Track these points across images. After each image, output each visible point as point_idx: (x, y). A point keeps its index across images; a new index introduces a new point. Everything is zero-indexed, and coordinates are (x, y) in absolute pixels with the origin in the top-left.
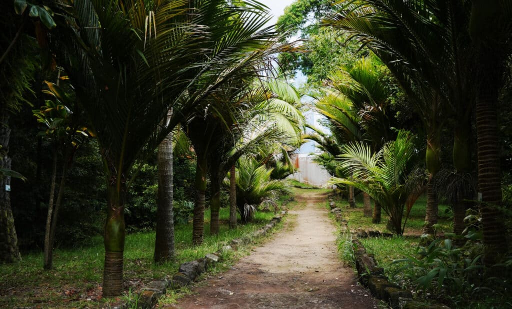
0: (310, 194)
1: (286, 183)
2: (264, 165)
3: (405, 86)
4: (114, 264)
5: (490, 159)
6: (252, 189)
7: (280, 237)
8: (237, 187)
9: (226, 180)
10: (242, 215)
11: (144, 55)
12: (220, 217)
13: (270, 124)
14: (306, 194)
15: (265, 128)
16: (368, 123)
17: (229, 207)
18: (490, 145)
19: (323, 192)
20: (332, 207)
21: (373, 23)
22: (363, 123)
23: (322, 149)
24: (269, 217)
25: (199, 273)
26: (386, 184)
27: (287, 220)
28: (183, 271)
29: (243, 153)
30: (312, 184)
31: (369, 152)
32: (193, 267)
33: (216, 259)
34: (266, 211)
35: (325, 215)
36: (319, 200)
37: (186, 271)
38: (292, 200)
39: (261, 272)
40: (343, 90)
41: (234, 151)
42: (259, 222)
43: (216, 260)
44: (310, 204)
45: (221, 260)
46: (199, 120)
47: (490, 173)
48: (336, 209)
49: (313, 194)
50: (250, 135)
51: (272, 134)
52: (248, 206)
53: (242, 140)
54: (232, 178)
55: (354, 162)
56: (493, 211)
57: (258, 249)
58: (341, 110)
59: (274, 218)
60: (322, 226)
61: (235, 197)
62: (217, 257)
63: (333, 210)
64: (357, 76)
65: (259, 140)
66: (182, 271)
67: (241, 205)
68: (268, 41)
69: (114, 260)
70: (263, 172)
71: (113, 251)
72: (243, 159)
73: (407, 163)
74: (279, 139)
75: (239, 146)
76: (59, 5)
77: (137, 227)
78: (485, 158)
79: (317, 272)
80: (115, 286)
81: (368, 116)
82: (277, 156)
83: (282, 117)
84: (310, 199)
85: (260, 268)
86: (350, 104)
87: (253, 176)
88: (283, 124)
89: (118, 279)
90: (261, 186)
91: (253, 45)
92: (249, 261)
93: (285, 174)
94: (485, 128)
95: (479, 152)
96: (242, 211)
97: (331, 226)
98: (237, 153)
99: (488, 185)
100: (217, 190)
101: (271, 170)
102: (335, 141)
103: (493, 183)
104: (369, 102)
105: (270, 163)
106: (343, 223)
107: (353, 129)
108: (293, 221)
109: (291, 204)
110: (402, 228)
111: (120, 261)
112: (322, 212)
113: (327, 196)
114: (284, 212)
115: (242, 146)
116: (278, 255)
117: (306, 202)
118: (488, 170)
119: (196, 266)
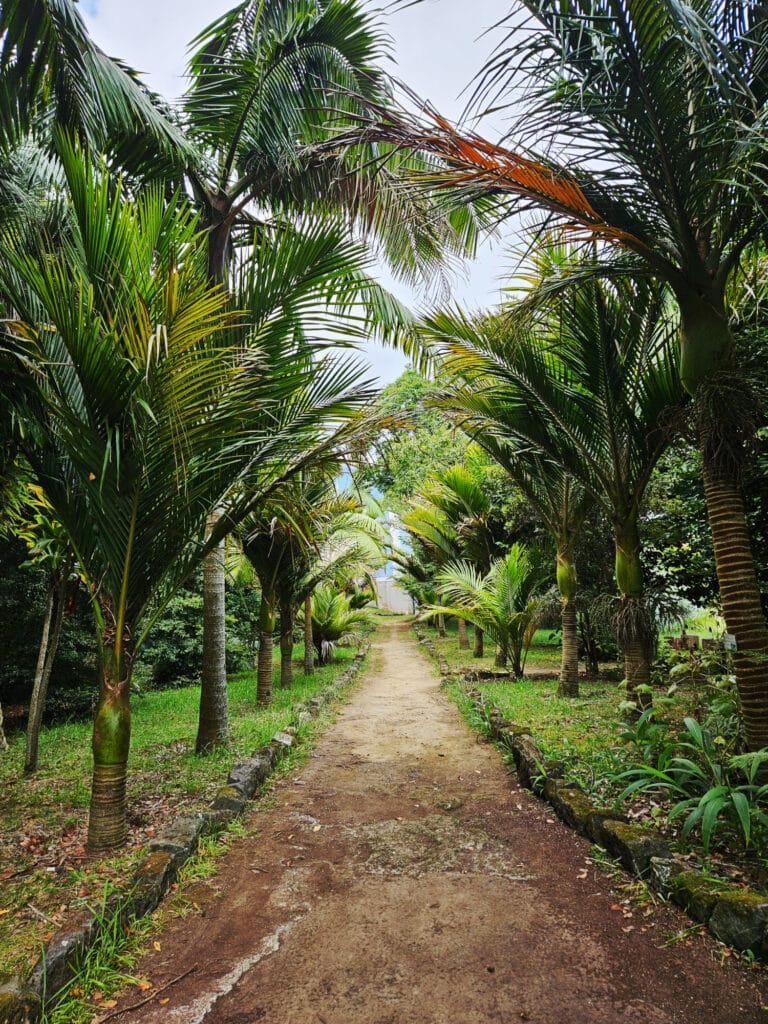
0: (391, 621)
1: (366, 611)
2: (344, 593)
3: (526, 487)
4: (109, 787)
5: (742, 578)
6: (330, 622)
7: (369, 683)
8: (313, 620)
9: (300, 614)
10: (320, 654)
11: (151, 407)
12: (293, 657)
13: (352, 543)
14: (387, 622)
15: (347, 548)
16: (467, 538)
17: (303, 643)
18: (740, 554)
19: (404, 618)
20: (421, 638)
21: (493, 401)
22: (461, 539)
23: (404, 572)
24: (351, 653)
25: (262, 781)
26: (498, 610)
27: (372, 657)
28: (235, 781)
29: (320, 579)
30: (392, 611)
31: (474, 572)
32: (252, 772)
33: (287, 741)
34: (347, 646)
35: (413, 648)
36: (402, 629)
37: (239, 781)
38: (373, 630)
39: (357, 762)
40: (435, 501)
41: (309, 578)
42: (338, 661)
43: (289, 743)
44: (394, 635)
45: (297, 740)
46: (264, 539)
47: (745, 601)
48: (425, 640)
49: (395, 622)
50: (329, 556)
51: (354, 555)
52: (326, 643)
53: (319, 563)
54: (307, 610)
55: (457, 585)
56: (759, 665)
57: (345, 710)
58: (432, 525)
59: (358, 656)
60: (415, 664)
61: (311, 634)
62: (291, 738)
63: (422, 642)
64: (452, 484)
65: (340, 563)
66: (233, 781)
67: (317, 642)
68: (366, 405)
69: (109, 779)
70: (343, 600)
71: (107, 764)
72: (319, 588)
73: (523, 584)
74: (364, 561)
75: (315, 571)
76: (9, 338)
77: (189, 678)
78: (732, 576)
79: (442, 756)
80: (108, 828)
81: (467, 530)
82: (358, 581)
83: (365, 535)
84: (393, 627)
85: (354, 752)
86: (442, 517)
87: (331, 606)
88: (366, 543)
89: (116, 815)
90: (340, 618)
91: (341, 411)
92: (337, 738)
93: (365, 601)
94: (727, 525)
95: (718, 568)
96: (320, 649)
97: (424, 662)
98: (313, 580)
99: (744, 622)
100: (289, 627)
101: (350, 598)
102: (417, 561)
103: (754, 617)
104: (466, 513)
105: (350, 590)
106: (442, 660)
107: (446, 547)
108: (379, 657)
109: (372, 635)
110: (521, 666)
111: (118, 780)
112: (409, 644)
113: (411, 622)
114: (367, 647)
115: (319, 571)
116: (375, 720)
117: (389, 632)
118: (741, 596)
119: (256, 768)
